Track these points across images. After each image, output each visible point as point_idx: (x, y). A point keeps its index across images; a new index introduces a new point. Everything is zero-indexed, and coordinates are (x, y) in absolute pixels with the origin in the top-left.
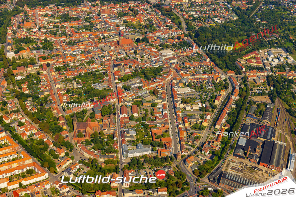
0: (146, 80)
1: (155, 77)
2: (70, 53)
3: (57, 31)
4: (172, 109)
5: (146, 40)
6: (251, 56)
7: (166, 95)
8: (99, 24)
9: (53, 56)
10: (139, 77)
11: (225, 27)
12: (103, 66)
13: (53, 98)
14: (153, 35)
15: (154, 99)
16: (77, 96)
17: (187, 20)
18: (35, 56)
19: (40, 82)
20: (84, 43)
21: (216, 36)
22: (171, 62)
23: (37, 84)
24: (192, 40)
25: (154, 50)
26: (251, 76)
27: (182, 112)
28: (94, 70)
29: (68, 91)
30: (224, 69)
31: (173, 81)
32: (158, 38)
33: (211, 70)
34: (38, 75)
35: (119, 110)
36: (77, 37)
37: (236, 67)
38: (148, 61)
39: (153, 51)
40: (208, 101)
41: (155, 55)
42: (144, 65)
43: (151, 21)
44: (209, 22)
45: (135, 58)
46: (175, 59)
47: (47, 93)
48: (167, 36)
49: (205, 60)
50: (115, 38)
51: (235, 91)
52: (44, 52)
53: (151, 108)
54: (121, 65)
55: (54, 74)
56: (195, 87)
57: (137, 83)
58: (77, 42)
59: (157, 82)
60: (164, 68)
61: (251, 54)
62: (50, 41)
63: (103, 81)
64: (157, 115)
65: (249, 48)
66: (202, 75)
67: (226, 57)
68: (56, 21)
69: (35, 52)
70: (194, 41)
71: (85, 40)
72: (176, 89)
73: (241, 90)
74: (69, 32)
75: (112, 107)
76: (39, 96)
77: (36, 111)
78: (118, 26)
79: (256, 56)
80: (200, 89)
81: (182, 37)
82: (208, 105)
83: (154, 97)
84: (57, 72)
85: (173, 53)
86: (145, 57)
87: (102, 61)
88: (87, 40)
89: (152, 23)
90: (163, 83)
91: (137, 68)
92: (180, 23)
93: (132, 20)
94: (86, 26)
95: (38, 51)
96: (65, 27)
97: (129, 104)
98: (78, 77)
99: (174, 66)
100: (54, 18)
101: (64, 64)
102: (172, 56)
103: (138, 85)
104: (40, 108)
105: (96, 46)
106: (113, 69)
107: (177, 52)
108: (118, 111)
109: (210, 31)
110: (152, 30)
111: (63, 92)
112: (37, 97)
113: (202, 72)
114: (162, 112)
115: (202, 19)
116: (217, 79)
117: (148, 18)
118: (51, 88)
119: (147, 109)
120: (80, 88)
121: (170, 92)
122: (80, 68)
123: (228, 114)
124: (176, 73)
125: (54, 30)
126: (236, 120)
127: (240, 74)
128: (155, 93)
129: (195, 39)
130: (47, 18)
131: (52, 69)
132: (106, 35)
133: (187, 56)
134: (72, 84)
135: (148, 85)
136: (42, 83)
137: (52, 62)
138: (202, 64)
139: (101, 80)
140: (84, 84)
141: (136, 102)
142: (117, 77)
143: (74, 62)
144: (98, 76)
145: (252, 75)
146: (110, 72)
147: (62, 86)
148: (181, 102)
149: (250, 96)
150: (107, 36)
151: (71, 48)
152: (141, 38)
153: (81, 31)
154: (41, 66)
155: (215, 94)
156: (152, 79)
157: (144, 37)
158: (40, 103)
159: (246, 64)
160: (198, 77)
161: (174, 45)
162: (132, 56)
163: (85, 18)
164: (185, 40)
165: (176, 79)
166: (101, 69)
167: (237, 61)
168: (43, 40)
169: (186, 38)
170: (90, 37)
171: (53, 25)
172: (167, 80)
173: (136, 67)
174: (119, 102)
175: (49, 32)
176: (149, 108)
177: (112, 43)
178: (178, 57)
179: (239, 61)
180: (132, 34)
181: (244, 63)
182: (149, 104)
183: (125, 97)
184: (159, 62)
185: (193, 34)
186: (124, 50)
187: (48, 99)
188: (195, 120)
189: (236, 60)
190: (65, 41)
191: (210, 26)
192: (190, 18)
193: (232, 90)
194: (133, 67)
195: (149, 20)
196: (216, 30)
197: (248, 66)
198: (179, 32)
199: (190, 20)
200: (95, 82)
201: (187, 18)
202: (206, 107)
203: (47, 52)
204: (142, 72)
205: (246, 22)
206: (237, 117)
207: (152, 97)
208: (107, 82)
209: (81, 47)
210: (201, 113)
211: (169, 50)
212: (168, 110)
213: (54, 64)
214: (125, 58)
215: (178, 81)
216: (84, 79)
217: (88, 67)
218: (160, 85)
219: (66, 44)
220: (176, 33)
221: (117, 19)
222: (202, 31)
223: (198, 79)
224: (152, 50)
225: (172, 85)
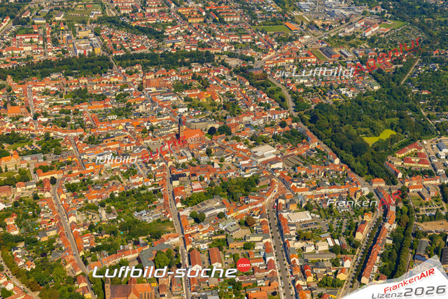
0: (231, 201)
1: (246, 196)
2: (92, 157)
3: (68, 120)
4: (282, 251)
5: (225, 130)
6: (410, 152)
7: (269, 227)
8: (142, 104)
9: (62, 165)
10: (218, 196)
11: (360, 104)
12: (153, 180)
13: (65, 241)
14: (238, 121)
15: (248, 235)
16: (108, 236)
17: (294, 92)
18: (28, 166)
19: (39, 212)
20: (117, 138)
21: (347, 118)
22: (274, 166)
23: (34, 216)
24: (306, 128)
25: (242, 147)
26: (414, 186)
27: (300, 256)
28: (137, 187)
29: (91, 228)
30: (365, 177)
31: (280, 201)
32: (246, 125)
33: (344, 178)
34: (36, 201)
35: (187, 258)
36: (104, 129)
37: (387, 172)
38: (233, 168)
39: (240, 150)
40: (344, 234)
41: (244, 157)
42: (226, 175)
43: (233, 96)
44: (332, 96)
45: (209, 163)
46: (279, 162)
47: (52, 233)
48: (261, 121)
49: (331, 162)
50: (172, 128)
51: (389, 215)
52: (45, 159)
53: (244, 251)
54: (186, 176)
55: (65, 198)
56: (319, 209)
57: (214, 207)
58: (104, 139)
59: (251, 204)
60: (261, 178)
61: (410, 148)
62: (55, 138)
63: (155, 206)
64: (256, 264)
65: (405, 137)
66: (329, 188)
67: (367, 155)
68: (64, 102)
69: (28, 159)
70: (310, 128)
71: (119, 135)
72: (285, 215)
73: (399, 211)
74: (88, 120)
75: (174, 254)
76: (38, 238)
77: (34, 267)
78: (175, 107)
79: (419, 151)
80: (327, 213)
81: (289, 123)
82: (345, 242)
83: (246, 231)
84: (69, 194)
85: (275, 150)
86: (226, 159)
87: (150, 171)
88: (122, 134)
89: (235, 100)
90: (261, 205)
91: (215, 180)
92: (283, 100)
93: (200, 96)
94: (119, 109)
95: (34, 156)
96: (81, 112)
97: (204, 246)
98: (108, 201)
99: (278, 174)
100: (61, 97)
101: (82, 178)
102: (274, 156)
103: (218, 211)
104: (41, 262)
105: (138, 144)
106: (171, 183)
107: (282, 149)
108: (184, 259)
109: (336, 110)
110: (236, 112)
111: (82, 229)
112: (35, 242)
113: (328, 183)
114: (265, 259)
115: (320, 90)
116: (356, 193)
117: (228, 93)
118: (60, 224)
119: (238, 255)
120: (113, 221)
121: (276, 221)
122: (111, 185)
123: (382, 256)
124: (284, 186)
125: (61, 119)
126: (396, 267)
127: (394, 183)
128: (249, 224)
129: (311, 125)
130: (48, 97)
131: (60, 188)
132: (154, 124)
133: (300, 156)
134: (98, 213)
135: (235, 210)
136: (42, 215)
137: (61, 176)
138: (328, 169)
139: (151, 205)
140: (119, 213)
141: (215, 242)
142: (180, 198)
143: (100, 175)
144: (144, 197)
145: (415, 184)
146: (167, 189)
147: (79, 218)
148: (297, 238)
149: (415, 223)
150: (157, 125)
151: (94, 149)
152: (217, 126)
153: (110, 117)
154: (40, 184)
155: (355, 221)
156: (242, 199)
157: (222, 124)
158: (40, 253)
159: (402, 166)
160: (323, 191)
161: (275, 138)
162: (204, 159)
163: (115, 95)
164: (294, 127)
165: (284, 198)
166: (150, 184)
167: (387, 162)
168: (41, 136)
169: (296, 124)
170: (127, 129)
171: (60, 109)
172: (269, 199)
173: (211, 179)
174: (185, 243)
175: (52, 122)
176: (239, 253)
177: (166, 137)
178: (284, 158)
179: (390, 162)
180: (201, 121)
181: (400, 164)
182: (240, 245)
183: (197, 234)
184: (252, 168)
185: (307, 117)
186: (188, 149)
187: (54, 244)
188: (324, 270)
189: (384, 160)
190: (82, 136)
191: (334, 103)
192: (299, 90)
193: (382, 213)
194: (206, 180)
195: (228, 94)
196: (346, 108)
197: (406, 170)
198: (282, 115)
199: (300, 93)
200: (140, 208)
201: (295, 90)
202: (342, 245)
203: (51, 158)
204: (223, 188)
205: (394, 92)
206: (398, 262)
207: (244, 232)
208: (162, 207)
209: (111, 147)
210: (334, 256)
211: (267, 147)
212: (274, 254)
213: (63, 179)
214: (190, 164)
215: (288, 200)
216: (120, 203)
217: (125, 182)
218: (256, 209)
219: (84, 142)
220: (277, 116)
221: (174, 96)
222: (321, 111)
223: (322, 196)
224: (238, 146)
225: (277, 209)
